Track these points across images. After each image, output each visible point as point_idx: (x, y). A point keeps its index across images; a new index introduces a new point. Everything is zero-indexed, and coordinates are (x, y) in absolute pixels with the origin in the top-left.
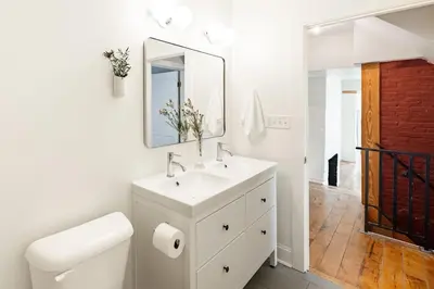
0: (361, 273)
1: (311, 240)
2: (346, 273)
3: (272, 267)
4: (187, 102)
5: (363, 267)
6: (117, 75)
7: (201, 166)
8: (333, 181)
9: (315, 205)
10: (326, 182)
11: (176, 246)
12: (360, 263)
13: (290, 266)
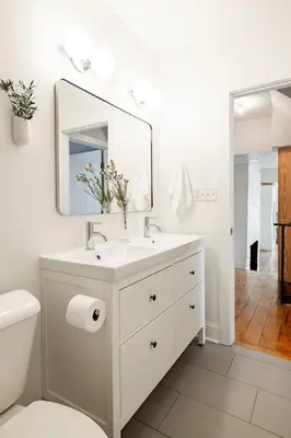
0: (279, 340)
1: (236, 317)
2: (266, 340)
3: (201, 345)
4: (109, 164)
5: (280, 334)
6: (17, 115)
7: (126, 241)
8: (254, 266)
9: (240, 287)
10: (248, 268)
11: (95, 317)
12: (278, 331)
13: (217, 342)
